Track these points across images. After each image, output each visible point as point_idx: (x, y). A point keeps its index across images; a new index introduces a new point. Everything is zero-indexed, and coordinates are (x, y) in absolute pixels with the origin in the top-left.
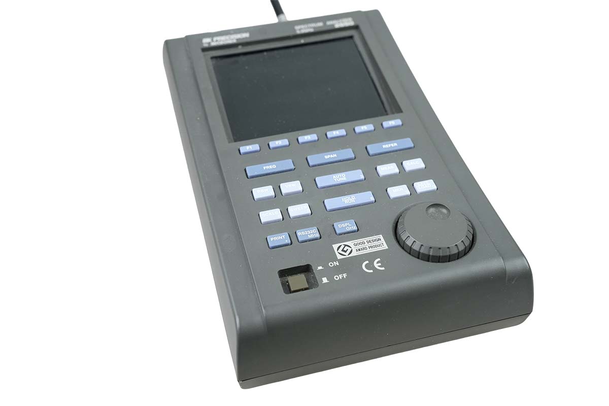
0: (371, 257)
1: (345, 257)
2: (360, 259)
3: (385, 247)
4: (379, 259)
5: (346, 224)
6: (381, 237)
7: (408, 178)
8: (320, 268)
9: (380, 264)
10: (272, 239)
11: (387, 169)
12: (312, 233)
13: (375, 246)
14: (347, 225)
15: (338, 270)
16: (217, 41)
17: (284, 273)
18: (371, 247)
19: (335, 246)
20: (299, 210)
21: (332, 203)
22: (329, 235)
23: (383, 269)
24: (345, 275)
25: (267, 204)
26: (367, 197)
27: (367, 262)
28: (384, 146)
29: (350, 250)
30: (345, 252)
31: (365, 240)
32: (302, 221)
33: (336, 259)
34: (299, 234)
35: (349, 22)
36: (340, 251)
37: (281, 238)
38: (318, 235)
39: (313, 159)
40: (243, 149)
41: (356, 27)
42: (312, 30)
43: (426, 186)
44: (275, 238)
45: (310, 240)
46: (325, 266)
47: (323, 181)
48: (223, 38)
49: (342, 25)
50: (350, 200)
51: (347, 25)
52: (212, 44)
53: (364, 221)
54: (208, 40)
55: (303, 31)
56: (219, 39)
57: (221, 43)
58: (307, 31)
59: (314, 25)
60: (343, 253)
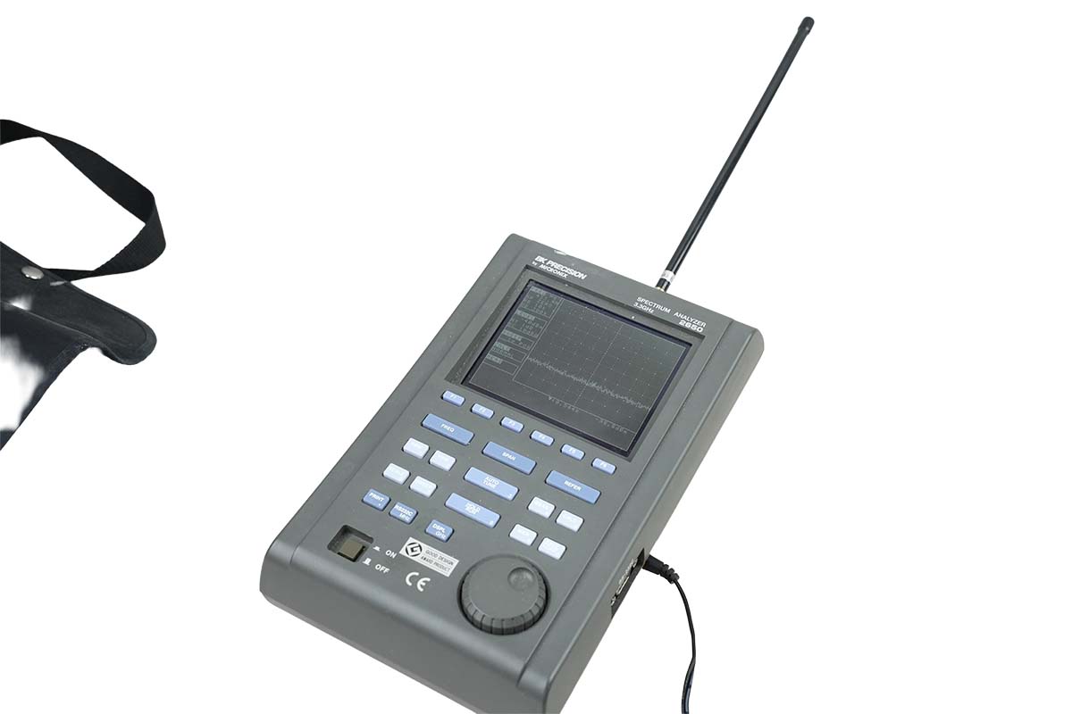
0: (425, 571)
1: (406, 555)
2: (417, 566)
3: (447, 574)
4: (428, 580)
5: (442, 528)
6: (457, 562)
7: (547, 528)
8: (377, 548)
9: (424, 584)
10: (371, 494)
11: (541, 507)
12: (404, 513)
13: (442, 567)
14: (440, 530)
15: (387, 561)
16: (549, 266)
17: (345, 529)
18: (437, 564)
19: (411, 540)
20: (424, 486)
21: (455, 501)
22: (418, 528)
23: (422, 590)
24: (387, 570)
25: (407, 461)
26: (490, 518)
27: (417, 574)
28: (566, 483)
29: (419, 552)
30: (413, 551)
31: (440, 554)
32: (414, 499)
33: (397, 551)
34: (396, 507)
35: (698, 326)
36: (409, 547)
37: (376, 498)
38: (409, 520)
39: (492, 449)
40: (449, 396)
41: (700, 336)
42: (651, 311)
43: (552, 548)
44: (375, 496)
45: (399, 519)
46: (383, 551)
47: (474, 475)
48: (558, 266)
49: (688, 325)
50: (472, 509)
51: (694, 328)
52: (542, 266)
53: (462, 537)
54: (541, 259)
55: (642, 307)
56: (553, 264)
57: (551, 270)
58: (646, 309)
59: (659, 307)
60: (409, 551)
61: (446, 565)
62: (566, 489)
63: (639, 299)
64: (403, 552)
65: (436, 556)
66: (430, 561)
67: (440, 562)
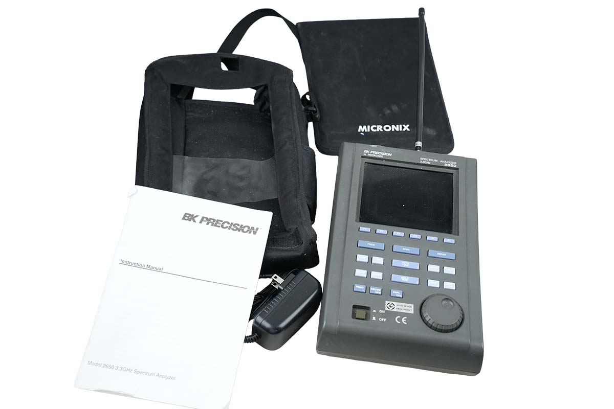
0: (402, 315)
1: (390, 310)
2: (397, 314)
3: (412, 312)
4: (406, 318)
5: (397, 292)
6: (413, 306)
7: (441, 277)
8: (374, 311)
9: (405, 320)
10: (356, 287)
11: (435, 268)
12: (378, 291)
13: (408, 310)
14: (397, 293)
15: (383, 316)
16: (372, 153)
17: (355, 307)
19: (387, 302)
20: (377, 275)
21: (395, 278)
22: (386, 295)
23: (406, 323)
24: (385, 320)
25: (362, 266)
26: (415, 281)
27: (399, 317)
28: (438, 254)
29: (393, 307)
30: (391, 307)
31: (403, 304)
32: (376, 282)
33: (384, 310)
34: (371, 289)
35: (453, 164)
36: (388, 306)
37: (360, 288)
38: (380, 293)
39: (397, 248)
40: (362, 229)
41: (457, 169)
43: (450, 286)
44: (358, 287)
45: (376, 294)
46: (378, 311)
47: (396, 263)
48: (376, 153)
49: (449, 165)
50: (405, 279)
51: (452, 166)
52: (369, 155)
53: (408, 294)
54: (367, 152)
55: (424, 162)
56: (373, 152)
57: (374, 155)
58: (426, 163)
59: (432, 160)
60: (389, 307)
61: (409, 308)
62: (439, 257)
63: (421, 159)
64: (387, 309)
65: (402, 306)
66: (401, 309)
67: (405, 308)
